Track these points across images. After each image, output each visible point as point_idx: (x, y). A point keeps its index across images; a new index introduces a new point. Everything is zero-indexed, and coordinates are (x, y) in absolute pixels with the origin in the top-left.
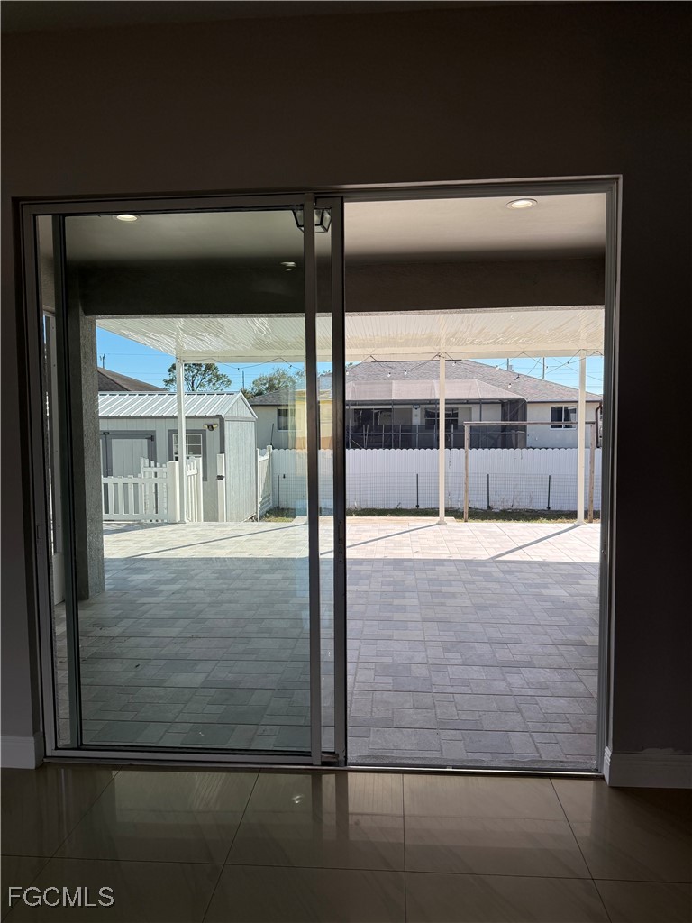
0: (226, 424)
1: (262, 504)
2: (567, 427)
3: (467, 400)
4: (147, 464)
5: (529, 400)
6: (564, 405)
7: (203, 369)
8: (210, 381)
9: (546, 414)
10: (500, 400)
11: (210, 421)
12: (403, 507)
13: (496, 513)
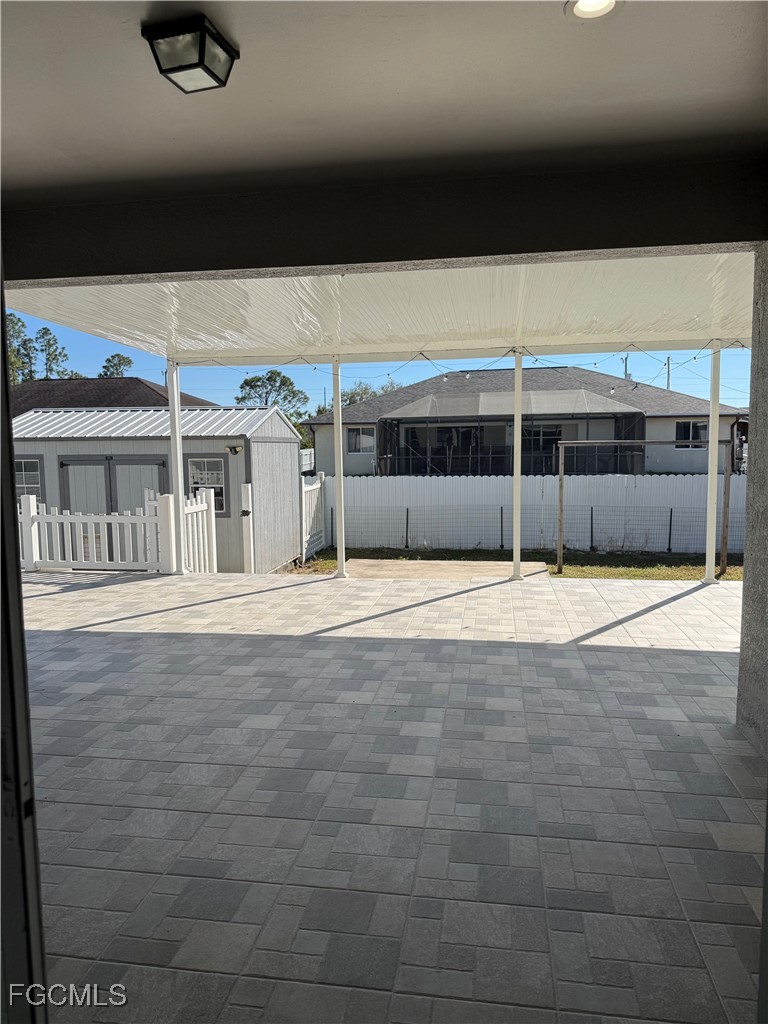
0: (254, 446)
1: (310, 543)
2: (695, 447)
3: (573, 415)
4: (152, 497)
5: (648, 414)
6: (692, 421)
7: (278, 384)
8: (285, 398)
9: (670, 431)
10: (613, 414)
11: (234, 443)
12: (484, 546)
13: (600, 556)
